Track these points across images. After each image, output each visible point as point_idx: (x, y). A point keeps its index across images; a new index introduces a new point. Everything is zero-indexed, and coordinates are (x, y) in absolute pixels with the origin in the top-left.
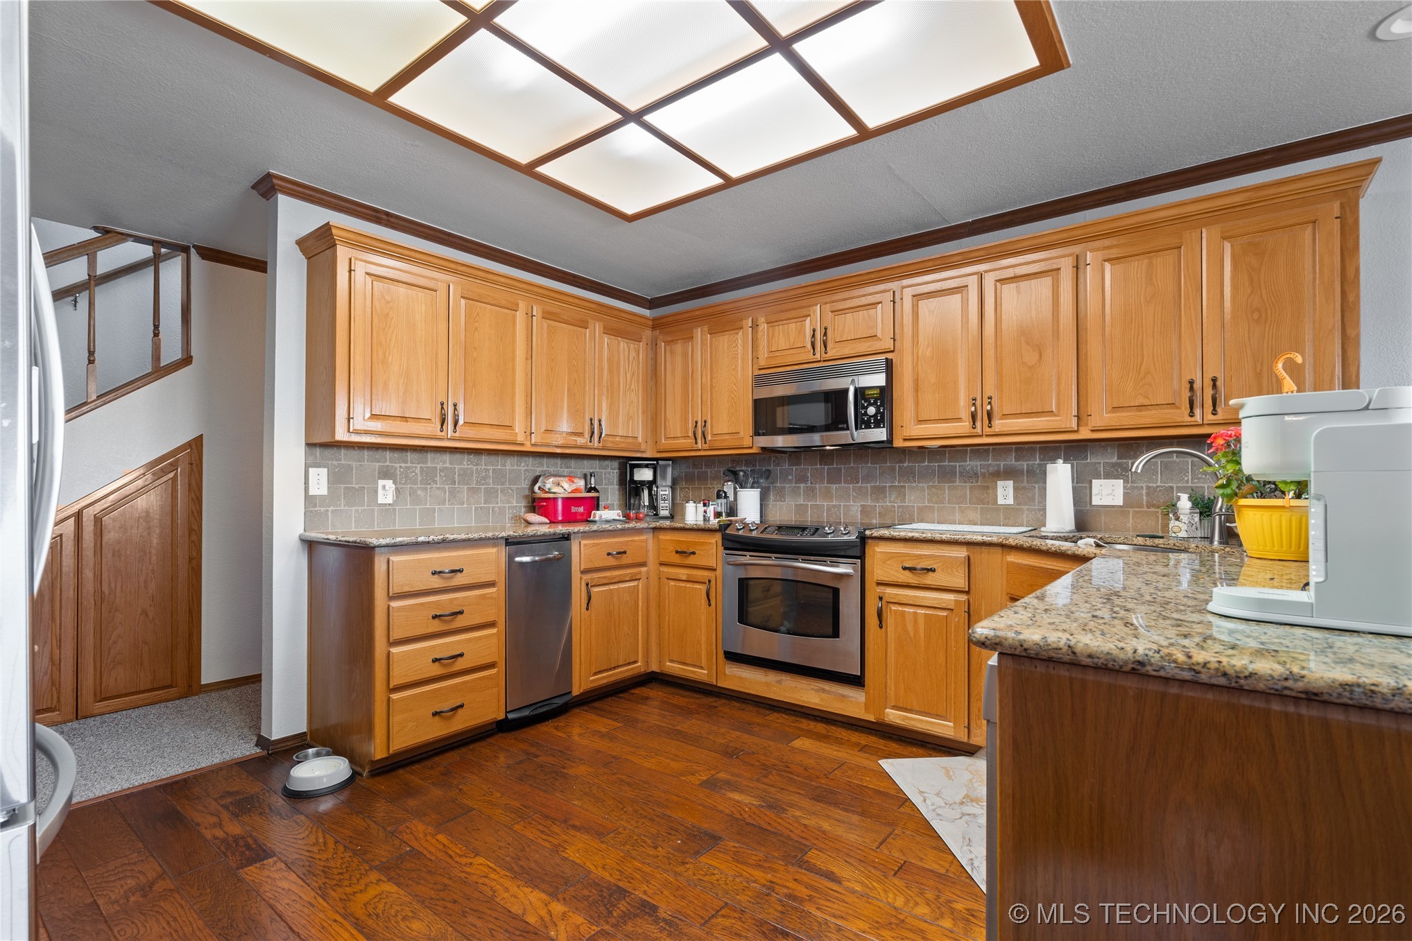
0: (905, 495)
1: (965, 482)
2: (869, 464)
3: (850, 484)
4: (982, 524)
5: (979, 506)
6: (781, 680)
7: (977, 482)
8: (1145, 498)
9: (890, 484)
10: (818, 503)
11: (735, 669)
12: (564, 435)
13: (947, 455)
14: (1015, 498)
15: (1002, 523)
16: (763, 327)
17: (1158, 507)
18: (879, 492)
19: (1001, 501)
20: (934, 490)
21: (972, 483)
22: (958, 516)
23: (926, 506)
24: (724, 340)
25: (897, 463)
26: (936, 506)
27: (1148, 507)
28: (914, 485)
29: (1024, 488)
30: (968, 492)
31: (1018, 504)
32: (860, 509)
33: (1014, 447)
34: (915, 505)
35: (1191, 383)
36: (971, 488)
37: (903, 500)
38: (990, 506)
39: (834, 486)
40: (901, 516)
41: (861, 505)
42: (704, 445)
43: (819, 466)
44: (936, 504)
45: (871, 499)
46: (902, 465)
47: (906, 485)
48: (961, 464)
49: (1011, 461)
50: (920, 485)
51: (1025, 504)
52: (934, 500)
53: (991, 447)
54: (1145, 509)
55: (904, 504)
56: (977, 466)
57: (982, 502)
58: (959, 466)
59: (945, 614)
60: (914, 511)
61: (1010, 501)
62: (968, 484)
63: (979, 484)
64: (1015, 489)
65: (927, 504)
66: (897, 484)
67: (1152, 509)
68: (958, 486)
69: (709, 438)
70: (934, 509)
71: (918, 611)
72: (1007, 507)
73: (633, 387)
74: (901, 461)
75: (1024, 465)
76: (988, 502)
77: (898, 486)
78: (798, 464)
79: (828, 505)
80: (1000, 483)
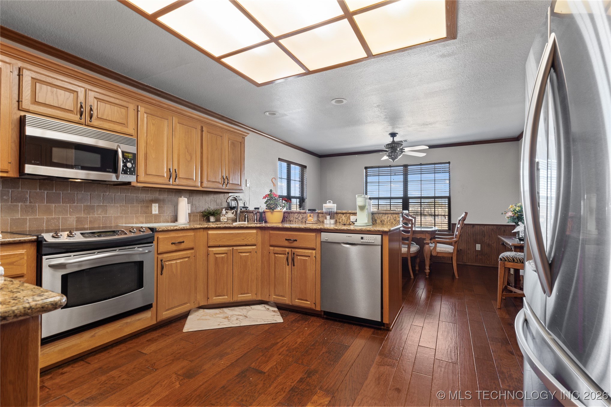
0: (107, 211)
1: (139, 204)
2: (83, 192)
3: (68, 203)
4: (146, 223)
5: (144, 215)
7: (144, 204)
8: (195, 210)
9: (98, 204)
10: (38, 217)
13: (130, 191)
14: (159, 211)
15: (153, 222)
17: (198, 213)
18: (89, 209)
19: (154, 212)
20: (123, 208)
21: (142, 204)
22: (135, 220)
23: (119, 216)
25: (102, 192)
26: (124, 216)
27: (196, 213)
28: (112, 205)
29: (162, 207)
30: (140, 209)
31: (160, 214)
32: (75, 220)
33: (158, 189)
34: (113, 216)
36: (141, 207)
37: (106, 213)
38: (149, 215)
39: (54, 205)
40: (104, 222)
41: (76, 217)
43: (38, 190)
44: (124, 214)
45: (84, 213)
46: (105, 194)
47: (108, 205)
48: (136, 195)
49: (157, 195)
50: (116, 205)
51: (162, 214)
52: (123, 213)
53: (150, 189)
54: (195, 214)
55: (106, 215)
56: (144, 197)
57: (146, 213)
58: (136, 196)
60: (112, 219)
61: (157, 212)
62: (139, 205)
63: (145, 205)
64: (159, 207)
65: (119, 215)
66: (102, 204)
67: (197, 214)
68: (135, 206)
70: (123, 218)
72: (155, 215)
74: (105, 192)
75: (161, 197)
76: (148, 213)
77: (103, 206)
78: (15, 187)
79: (48, 218)
80: (153, 205)
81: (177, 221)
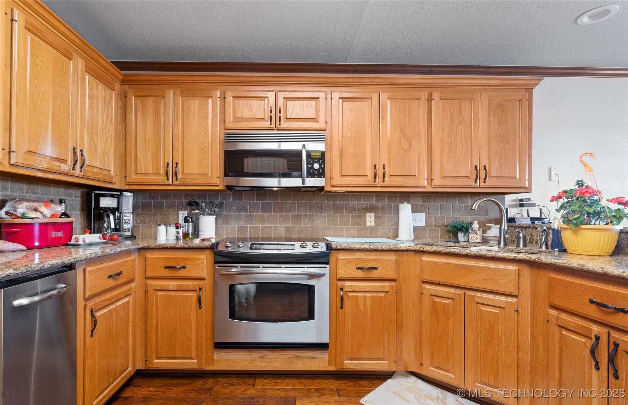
0: (313, 220)
1: (349, 213)
2: (291, 201)
3: (278, 213)
4: (358, 237)
5: (356, 227)
6: (264, 355)
7: (355, 213)
8: (434, 222)
9: (305, 214)
10: (255, 225)
11: (223, 354)
12: (48, 159)
13: (339, 197)
14: (376, 222)
15: (368, 236)
16: (230, 99)
17: (439, 227)
18: (297, 218)
19: (368, 224)
20: (331, 217)
21: (353, 213)
22: (345, 233)
23: (326, 227)
24: (195, 104)
25: (309, 201)
26: (332, 227)
27: (435, 227)
28: (319, 214)
29: (380, 217)
30: (350, 219)
31: (377, 226)
32: (284, 229)
33: (375, 194)
34: (320, 226)
35: (476, 167)
36: (352, 216)
37: (313, 224)
38: (362, 227)
39: (267, 214)
40: (311, 233)
41: (285, 227)
42: (176, 182)
43: (255, 201)
44: (332, 225)
45: (292, 223)
46: (312, 202)
47: (315, 214)
48: (347, 202)
49: (373, 202)
50: (323, 214)
51: (380, 226)
52: (331, 224)
53: (363, 194)
54: (434, 228)
55: (313, 226)
56: (355, 204)
57: (358, 224)
58: (346, 204)
59: (383, 295)
60: (319, 230)
61: (373, 224)
62: (350, 214)
63: (356, 214)
64: (376, 217)
65: (327, 226)
66: (308, 213)
67: (437, 228)
68: (345, 215)
69: (180, 176)
70: (331, 229)
71: (367, 295)
72: (371, 227)
73: (108, 127)
74: (312, 200)
75: (379, 204)
76: (361, 224)
77: (310, 215)
78: (240, 199)
79: (262, 227)
80: (368, 214)
81: (398, 237)
